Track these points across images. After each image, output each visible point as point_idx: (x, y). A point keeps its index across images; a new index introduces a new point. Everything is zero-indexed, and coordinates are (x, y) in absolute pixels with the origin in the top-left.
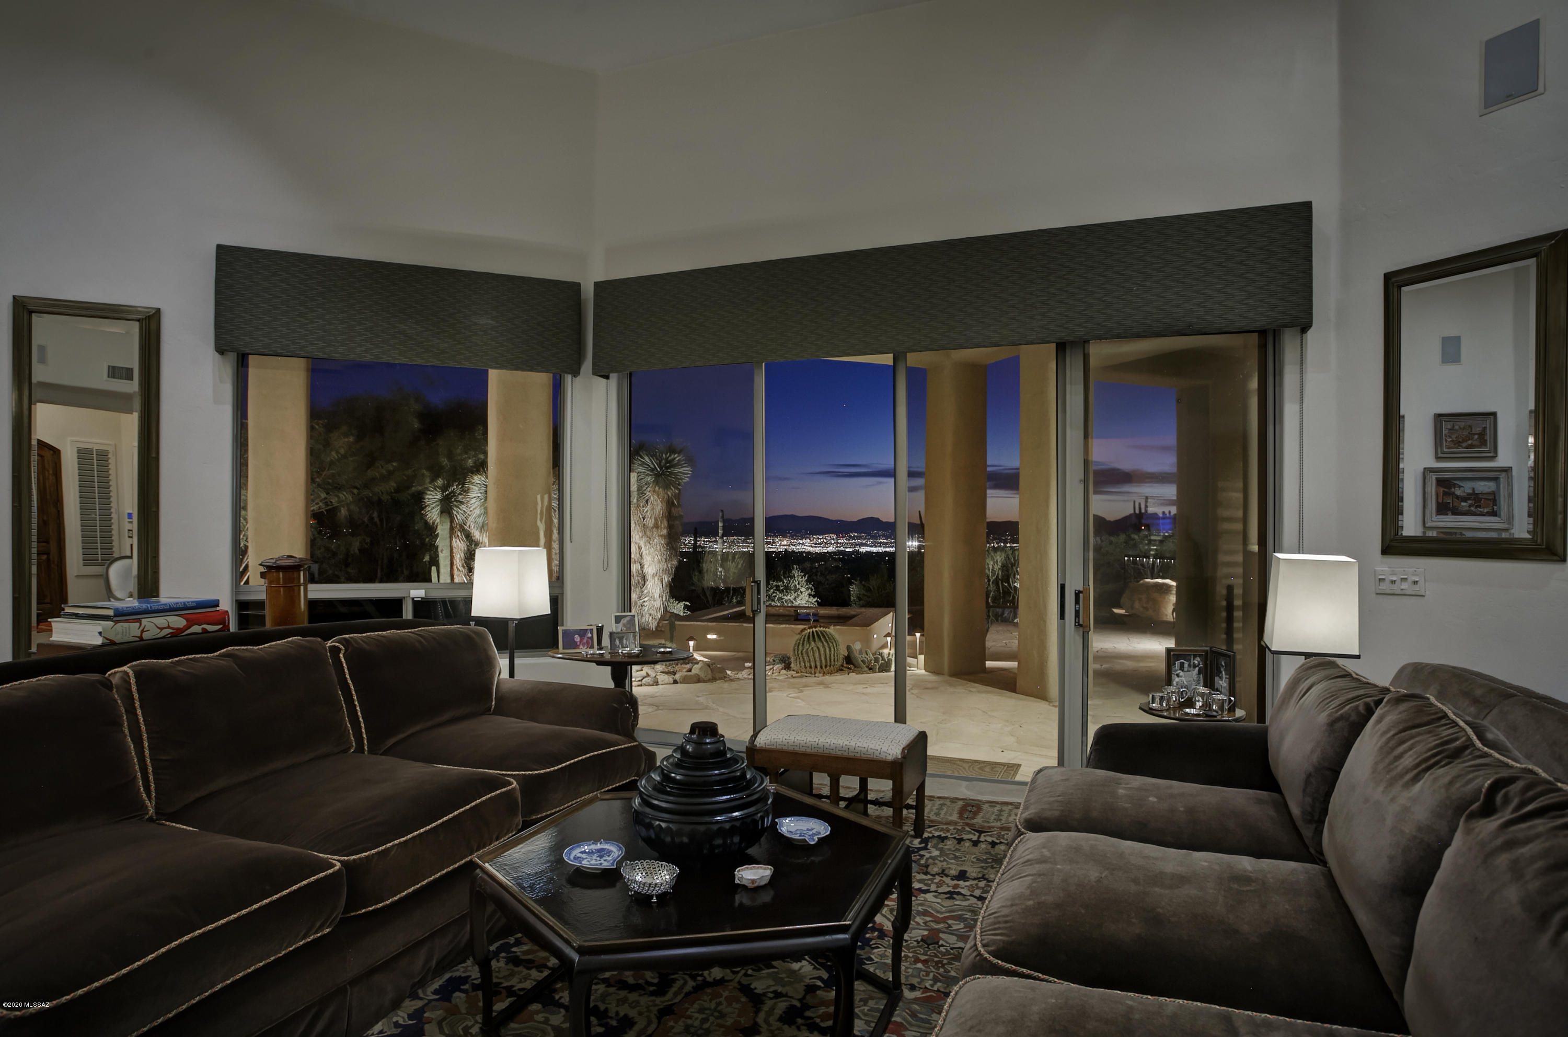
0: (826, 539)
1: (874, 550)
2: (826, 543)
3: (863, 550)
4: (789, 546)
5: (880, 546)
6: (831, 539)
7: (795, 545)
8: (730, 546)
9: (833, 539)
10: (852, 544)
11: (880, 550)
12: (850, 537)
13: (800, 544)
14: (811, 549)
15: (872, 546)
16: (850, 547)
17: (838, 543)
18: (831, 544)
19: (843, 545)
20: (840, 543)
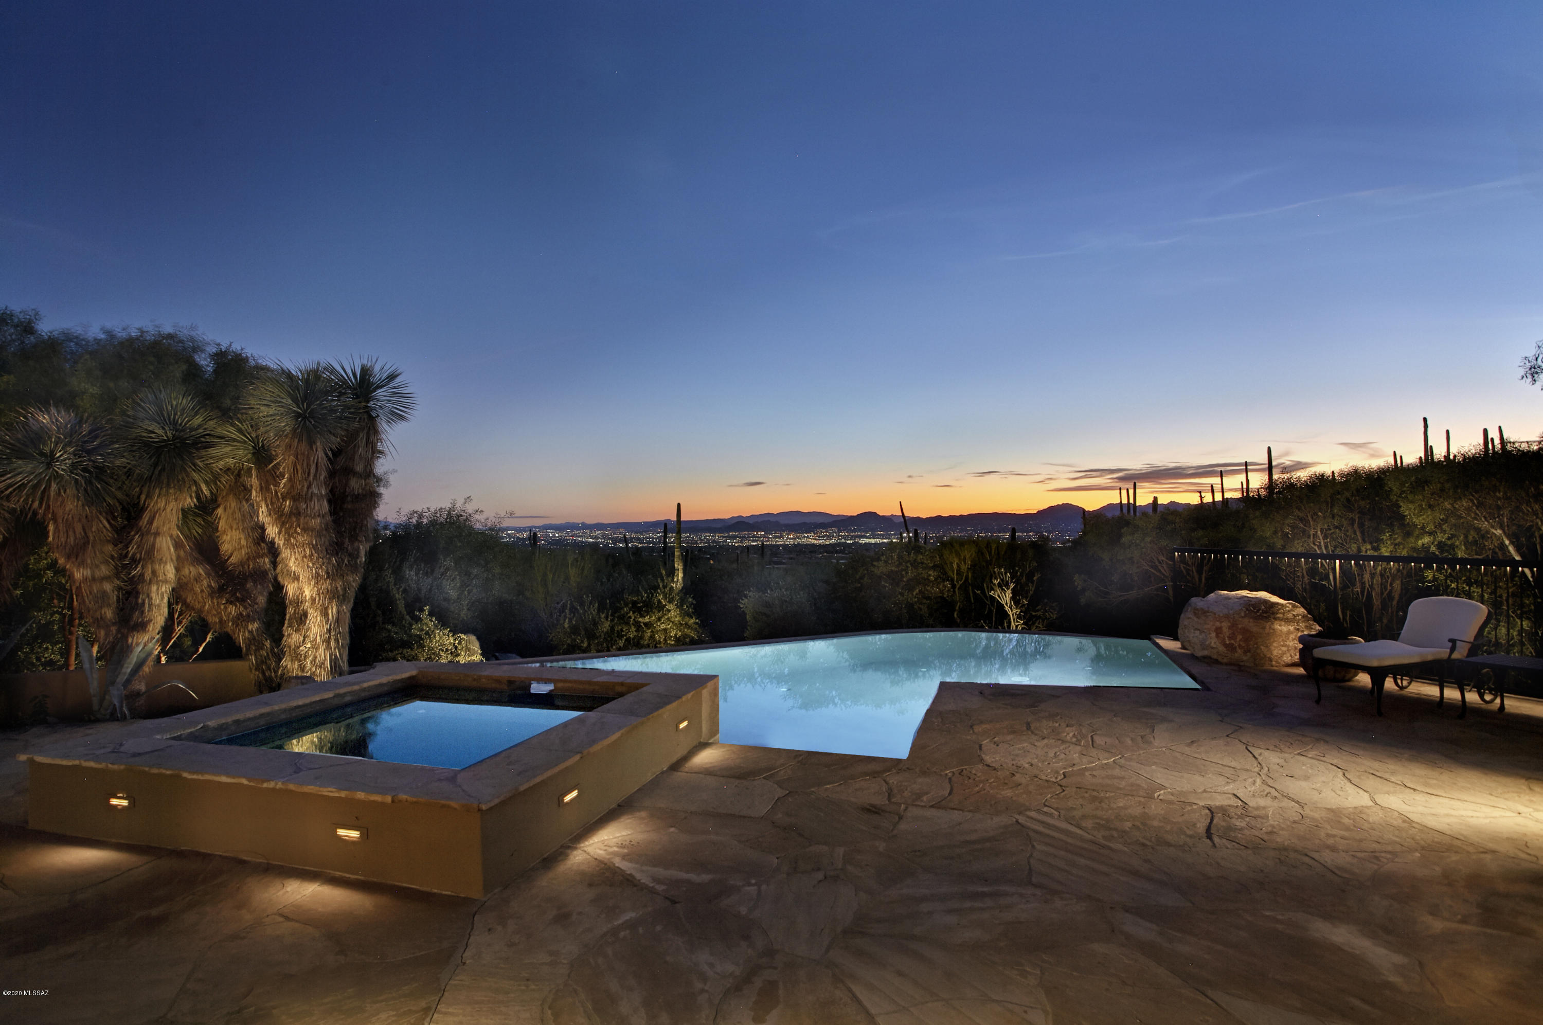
0: (829, 533)
1: (873, 541)
2: (828, 536)
3: (863, 541)
4: (795, 539)
5: (878, 538)
6: (833, 532)
7: (800, 539)
8: (741, 541)
9: (835, 532)
10: (852, 536)
11: (878, 541)
12: (851, 529)
13: (805, 537)
14: (815, 542)
15: (870, 538)
16: (851, 540)
17: (839, 536)
18: (833, 536)
19: (845, 537)
20: (841, 536)
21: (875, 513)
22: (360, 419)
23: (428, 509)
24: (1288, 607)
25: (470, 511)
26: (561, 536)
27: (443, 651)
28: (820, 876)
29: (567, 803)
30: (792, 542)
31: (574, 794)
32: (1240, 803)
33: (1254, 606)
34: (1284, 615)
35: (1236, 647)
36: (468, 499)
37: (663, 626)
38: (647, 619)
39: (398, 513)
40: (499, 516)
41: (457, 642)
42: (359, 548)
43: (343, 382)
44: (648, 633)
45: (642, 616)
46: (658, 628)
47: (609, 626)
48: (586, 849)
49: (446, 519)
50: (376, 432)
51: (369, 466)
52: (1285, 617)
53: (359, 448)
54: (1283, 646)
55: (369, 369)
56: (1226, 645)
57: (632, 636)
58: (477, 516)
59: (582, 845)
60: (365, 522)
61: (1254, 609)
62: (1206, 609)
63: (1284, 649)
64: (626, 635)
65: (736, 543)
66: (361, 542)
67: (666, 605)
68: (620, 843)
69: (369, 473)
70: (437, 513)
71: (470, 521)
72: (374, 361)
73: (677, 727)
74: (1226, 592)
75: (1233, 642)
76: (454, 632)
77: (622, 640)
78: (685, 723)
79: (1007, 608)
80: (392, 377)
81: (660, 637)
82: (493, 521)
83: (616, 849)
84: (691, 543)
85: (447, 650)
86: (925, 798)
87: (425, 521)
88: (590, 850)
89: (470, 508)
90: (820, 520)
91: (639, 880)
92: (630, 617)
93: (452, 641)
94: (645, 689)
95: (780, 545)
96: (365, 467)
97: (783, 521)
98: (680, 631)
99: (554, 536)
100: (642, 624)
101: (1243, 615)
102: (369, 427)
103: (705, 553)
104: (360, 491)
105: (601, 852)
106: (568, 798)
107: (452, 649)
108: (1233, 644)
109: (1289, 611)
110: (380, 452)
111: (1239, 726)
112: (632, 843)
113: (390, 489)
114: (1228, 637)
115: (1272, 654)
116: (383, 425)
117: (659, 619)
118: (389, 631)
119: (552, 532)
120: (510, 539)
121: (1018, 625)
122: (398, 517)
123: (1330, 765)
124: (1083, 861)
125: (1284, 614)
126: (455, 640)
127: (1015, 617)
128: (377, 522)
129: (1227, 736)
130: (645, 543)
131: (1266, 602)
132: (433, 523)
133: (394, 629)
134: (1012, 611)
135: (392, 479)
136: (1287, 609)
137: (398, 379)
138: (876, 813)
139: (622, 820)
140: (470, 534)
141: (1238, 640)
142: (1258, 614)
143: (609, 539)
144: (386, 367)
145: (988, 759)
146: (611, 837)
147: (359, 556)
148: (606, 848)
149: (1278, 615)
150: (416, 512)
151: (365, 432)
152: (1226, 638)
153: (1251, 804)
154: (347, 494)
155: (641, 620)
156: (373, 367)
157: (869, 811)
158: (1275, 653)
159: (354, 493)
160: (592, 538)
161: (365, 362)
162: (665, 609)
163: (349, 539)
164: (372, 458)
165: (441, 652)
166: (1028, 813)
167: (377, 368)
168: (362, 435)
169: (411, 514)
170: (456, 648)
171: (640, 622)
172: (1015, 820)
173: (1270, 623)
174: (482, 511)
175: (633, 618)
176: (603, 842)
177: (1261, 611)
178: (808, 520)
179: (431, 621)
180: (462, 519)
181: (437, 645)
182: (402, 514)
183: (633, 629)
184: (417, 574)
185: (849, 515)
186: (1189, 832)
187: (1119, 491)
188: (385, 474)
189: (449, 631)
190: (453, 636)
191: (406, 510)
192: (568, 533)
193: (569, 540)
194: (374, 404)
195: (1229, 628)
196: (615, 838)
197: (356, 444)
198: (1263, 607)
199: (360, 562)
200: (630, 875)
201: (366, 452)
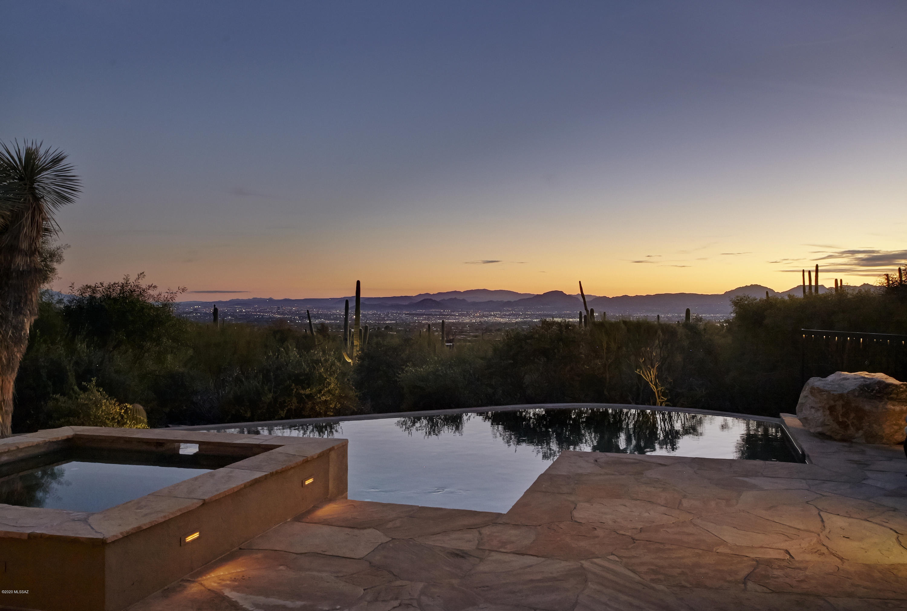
0: (515, 311)
2: (514, 314)
4: (482, 317)
6: (519, 311)
7: (486, 317)
9: (521, 311)
10: (539, 315)
12: (537, 308)
13: (491, 315)
17: (525, 314)
19: (531, 316)
20: (528, 315)
21: (562, 292)
22: (25, 200)
23: (101, 284)
24: (902, 388)
25: (144, 287)
26: (249, 312)
27: (109, 419)
28: (396, 603)
29: (189, 542)
30: (478, 320)
31: (196, 535)
32: (788, 557)
33: (868, 386)
34: (897, 396)
35: (848, 425)
36: (142, 275)
37: (324, 398)
38: (308, 391)
39: (71, 288)
40: (171, 291)
41: (123, 411)
42: (23, 321)
43: (7, 164)
44: (309, 405)
45: (304, 388)
46: (318, 400)
47: (273, 397)
48: (202, 582)
49: (119, 294)
50: (41, 211)
51: (34, 244)
52: (899, 397)
53: (24, 228)
54: (895, 425)
55: (33, 153)
56: (839, 423)
57: (293, 407)
58: (151, 292)
59: (200, 579)
60: (30, 297)
61: (868, 389)
62: (822, 388)
63: (896, 427)
64: (287, 406)
65: (423, 320)
66: (25, 315)
67: (326, 378)
68: (233, 578)
69: (33, 251)
70: (110, 288)
71: (144, 296)
72: (39, 145)
73: (303, 483)
74: (846, 373)
75: (846, 419)
76: (121, 402)
77: (283, 411)
78: (311, 481)
79: (652, 386)
80: (57, 160)
81: (320, 409)
82: (166, 296)
83: (228, 582)
84: (379, 320)
85: (113, 419)
86: (508, 546)
87: (98, 296)
88: (206, 583)
89: (144, 283)
90: (506, 299)
91: (242, 606)
92: (292, 390)
93: (118, 410)
94: (277, 449)
95: (467, 323)
96: (30, 245)
97: (470, 299)
98: (340, 403)
99: (241, 311)
100: (304, 396)
101: (857, 395)
102: (35, 207)
103: (391, 330)
104: (25, 268)
105: (215, 585)
106: (189, 539)
107: (118, 417)
108: (846, 422)
109: (902, 392)
110: (46, 230)
111: (821, 495)
112: (244, 578)
113: (63, 264)
114: (841, 415)
115: (884, 432)
116: (47, 205)
117: (320, 392)
118: (57, 400)
119: (239, 308)
120: (196, 313)
121: (663, 402)
122: (71, 291)
123: (889, 530)
124: (624, 598)
125: (897, 394)
126: (121, 409)
127: (660, 394)
128: (52, 296)
129: (807, 502)
130: (332, 320)
131: (880, 383)
132: (108, 297)
133: (62, 399)
134: (657, 388)
135: (66, 254)
136: (901, 389)
137: (63, 163)
138: (462, 557)
139: (240, 560)
140: (143, 308)
141: (851, 417)
142: (872, 394)
143: (297, 315)
144: (51, 151)
145: (578, 515)
146: (227, 573)
147: (23, 328)
148: (220, 581)
149: (892, 396)
150: (90, 287)
151: (30, 212)
152: (840, 416)
153: (797, 559)
154: (12, 270)
155: (302, 392)
156: (37, 150)
157: (457, 555)
158: (887, 431)
159: (19, 270)
160: (279, 313)
161: (30, 145)
162: (326, 382)
163: (13, 313)
164: (37, 237)
165: (107, 421)
166: (595, 560)
167: (42, 151)
168: (28, 215)
169: (84, 289)
170: (122, 417)
171: (301, 394)
172: (580, 565)
173: (883, 403)
174: (155, 287)
175: (295, 390)
176: (218, 577)
177: (874, 392)
178: (495, 298)
179: (98, 391)
180: (135, 294)
181: (103, 414)
182: (75, 289)
183: (295, 400)
184: (88, 347)
185: (536, 294)
186: (729, 578)
187: (802, 273)
188: (58, 249)
189: (116, 401)
190: (118, 405)
191: (78, 286)
192: (255, 308)
193: (256, 315)
194: (38, 185)
195: (843, 406)
196: (230, 574)
197: (21, 223)
198: (878, 388)
199: (24, 334)
200: (236, 602)
201: (31, 231)
